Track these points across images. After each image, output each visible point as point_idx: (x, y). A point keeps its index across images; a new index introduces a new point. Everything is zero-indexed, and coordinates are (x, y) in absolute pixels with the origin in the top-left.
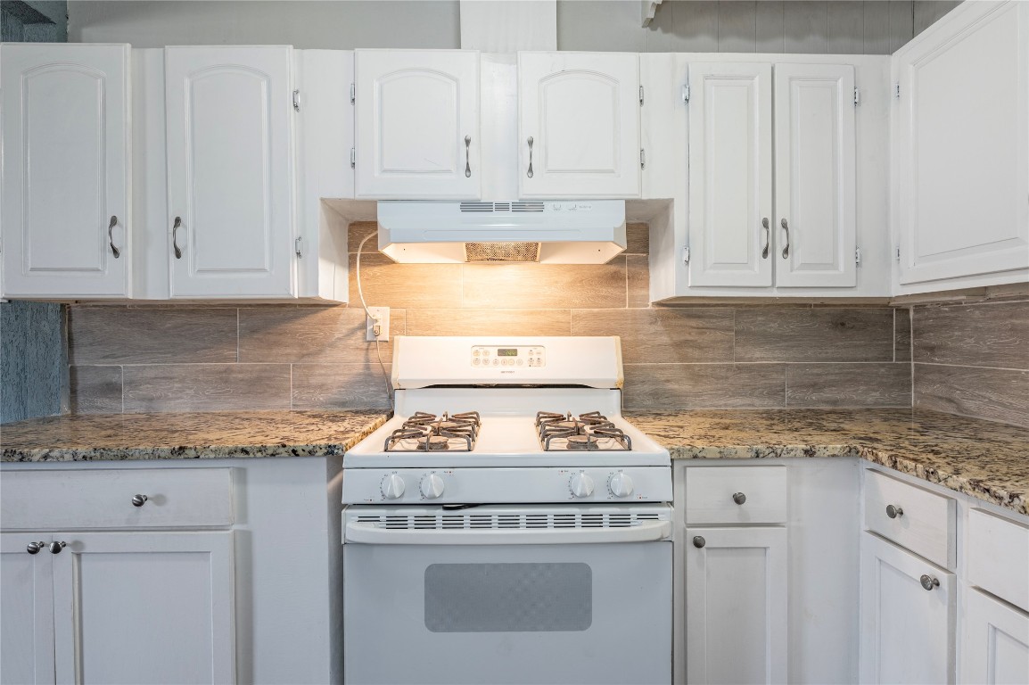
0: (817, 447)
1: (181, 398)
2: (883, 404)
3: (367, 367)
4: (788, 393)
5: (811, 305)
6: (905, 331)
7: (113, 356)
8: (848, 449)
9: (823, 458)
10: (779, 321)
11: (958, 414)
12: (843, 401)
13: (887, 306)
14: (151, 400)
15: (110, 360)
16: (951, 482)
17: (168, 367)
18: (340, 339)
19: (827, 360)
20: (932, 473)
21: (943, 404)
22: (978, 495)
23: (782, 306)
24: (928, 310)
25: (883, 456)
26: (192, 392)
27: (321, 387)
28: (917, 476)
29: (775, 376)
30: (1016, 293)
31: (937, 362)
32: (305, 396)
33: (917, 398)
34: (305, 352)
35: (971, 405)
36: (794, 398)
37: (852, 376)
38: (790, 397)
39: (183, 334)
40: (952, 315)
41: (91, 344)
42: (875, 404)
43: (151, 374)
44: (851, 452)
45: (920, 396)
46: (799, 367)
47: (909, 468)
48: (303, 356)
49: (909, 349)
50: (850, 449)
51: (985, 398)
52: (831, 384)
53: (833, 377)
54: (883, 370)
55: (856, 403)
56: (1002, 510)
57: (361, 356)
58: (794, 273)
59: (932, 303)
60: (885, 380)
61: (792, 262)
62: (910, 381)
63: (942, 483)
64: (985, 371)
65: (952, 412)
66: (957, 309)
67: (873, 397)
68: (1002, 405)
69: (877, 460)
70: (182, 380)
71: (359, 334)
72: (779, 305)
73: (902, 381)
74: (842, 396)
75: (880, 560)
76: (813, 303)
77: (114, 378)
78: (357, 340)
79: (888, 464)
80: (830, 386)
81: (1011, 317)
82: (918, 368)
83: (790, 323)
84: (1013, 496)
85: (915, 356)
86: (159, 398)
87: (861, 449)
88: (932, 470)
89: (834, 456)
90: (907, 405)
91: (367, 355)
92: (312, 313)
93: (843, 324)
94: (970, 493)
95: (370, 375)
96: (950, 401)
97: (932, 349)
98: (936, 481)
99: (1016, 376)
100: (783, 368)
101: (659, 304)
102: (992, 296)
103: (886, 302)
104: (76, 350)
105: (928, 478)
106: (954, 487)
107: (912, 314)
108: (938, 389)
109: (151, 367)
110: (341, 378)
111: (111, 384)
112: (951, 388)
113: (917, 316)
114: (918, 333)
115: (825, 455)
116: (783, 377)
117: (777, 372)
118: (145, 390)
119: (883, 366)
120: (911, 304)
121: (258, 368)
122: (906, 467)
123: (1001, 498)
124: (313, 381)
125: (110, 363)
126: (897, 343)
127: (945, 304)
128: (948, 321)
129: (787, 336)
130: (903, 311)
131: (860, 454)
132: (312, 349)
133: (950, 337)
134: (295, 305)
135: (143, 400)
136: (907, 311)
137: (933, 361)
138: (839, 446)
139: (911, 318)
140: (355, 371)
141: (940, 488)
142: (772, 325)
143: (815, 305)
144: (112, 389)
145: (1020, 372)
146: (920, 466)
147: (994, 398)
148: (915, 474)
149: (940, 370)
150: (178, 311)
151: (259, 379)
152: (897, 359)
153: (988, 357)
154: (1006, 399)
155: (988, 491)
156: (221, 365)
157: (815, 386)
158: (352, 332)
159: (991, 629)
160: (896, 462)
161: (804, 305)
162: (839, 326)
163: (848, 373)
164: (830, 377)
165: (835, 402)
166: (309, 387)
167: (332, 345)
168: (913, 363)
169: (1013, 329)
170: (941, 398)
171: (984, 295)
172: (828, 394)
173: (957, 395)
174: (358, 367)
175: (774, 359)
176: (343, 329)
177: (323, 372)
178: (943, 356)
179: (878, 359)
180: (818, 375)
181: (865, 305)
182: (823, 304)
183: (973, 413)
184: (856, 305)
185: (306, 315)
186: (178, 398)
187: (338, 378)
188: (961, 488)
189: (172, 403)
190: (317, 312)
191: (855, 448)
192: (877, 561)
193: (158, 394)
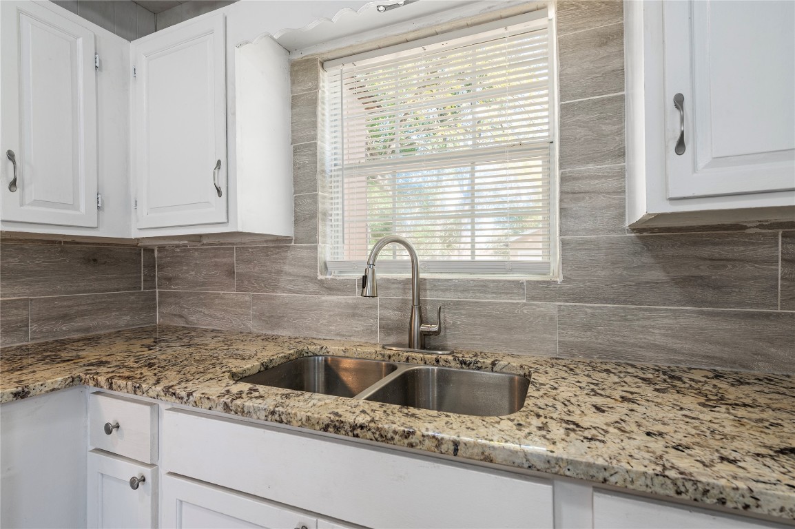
0: (31, 386)
2: (133, 325)
4: (33, 327)
5: (60, 242)
6: (151, 266)
8: (71, 379)
9: (40, 395)
10: (20, 256)
11: (187, 326)
12: (95, 328)
13: (136, 246)
16: (151, 393)
19: (79, 292)
20: (138, 387)
21: (176, 319)
22: (168, 399)
23: (26, 241)
24: (167, 250)
25: (102, 380)
28: (128, 392)
29: (15, 311)
30: (217, 241)
31: (174, 289)
33: (160, 317)
35: (193, 318)
36: (41, 332)
37: (105, 305)
38: (34, 332)
40: (182, 255)
42: (126, 325)
44: (74, 382)
45: (162, 315)
46: (46, 301)
47: (122, 386)
49: (154, 280)
50: (73, 379)
51: (201, 312)
52: (82, 314)
53: (86, 307)
54: (133, 298)
55: (109, 327)
56: (184, 406)
58: (25, 208)
59: (169, 245)
60: (134, 306)
61: (22, 197)
62: (155, 304)
63: (145, 395)
64: (202, 294)
65: (183, 325)
66: (184, 251)
67: (125, 320)
68: (211, 316)
69: (97, 384)
72: (21, 240)
73: (149, 304)
74: (95, 323)
75: (102, 474)
76: (63, 240)
79: (106, 386)
80: (82, 316)
81: (215, 257)
82: (161, 294)
83: (35, 258)
84: (189, 394)
85: (159, 285)
87: (83, 376)
88: (138, 385)
89: (54, 390)
90: (153, 323)
93: (95, 260)
94: (163, 398)
96: (181, 316)
97: (169, 279)
98: (141, 393)
99: (218, 296)
100: (25, 303)
102: (205, 242)
103: (135, 243)
105: (135, 393)
106: (153, 396)
107: (156, 253)
108: (174, 309)
112: (182, 307)
113: (159, 255)
114: (161, 267)
115: (43, 392)
116: (25, 312)
117: (16, 309)
119: (133, 294)
120: (155, 245)
122: (119, 387)
123: (182, 398)
126: (144, 275)
127: (178, 246)
128: (179, 259)
129: (31, 271)
130: (149, 251)
131: (83, 381)
133: (181, 270)
136: (153, 251)
137: (170, 288)
138: (60, 379)
139: (156, 256)
141: (145, 398)
142: (10, 260)
143: (65, 242)
145: (219, 294)
146: (130, 383)
147: (206, 313)
148: (126, 391)
149: (175, 295)
152: (144, 288)
153: (203, 284)
154: (212, 312)
155: (174, 394)
157: (65, 317)
159: (178, 502)
160: (112, 383)
161: (53, 242)
162: (92, 262)
163: (100, 303)
164: (82, 308)
165: (87, 330)
168: (157, 291)
169: (216, 265)
170: (175, 315)
171: (200, 241)
172: (79, 323)
173: (185, 312)
175: (14, 295)
178: (177, 284)
179: (129, 289)
180: (68, 306)
181: (117, 245)
182: (74, 242)
183: (195, 324)
184: (108, 244)
188: (158, 396)
191: (79, 377)
192: (100, 476)
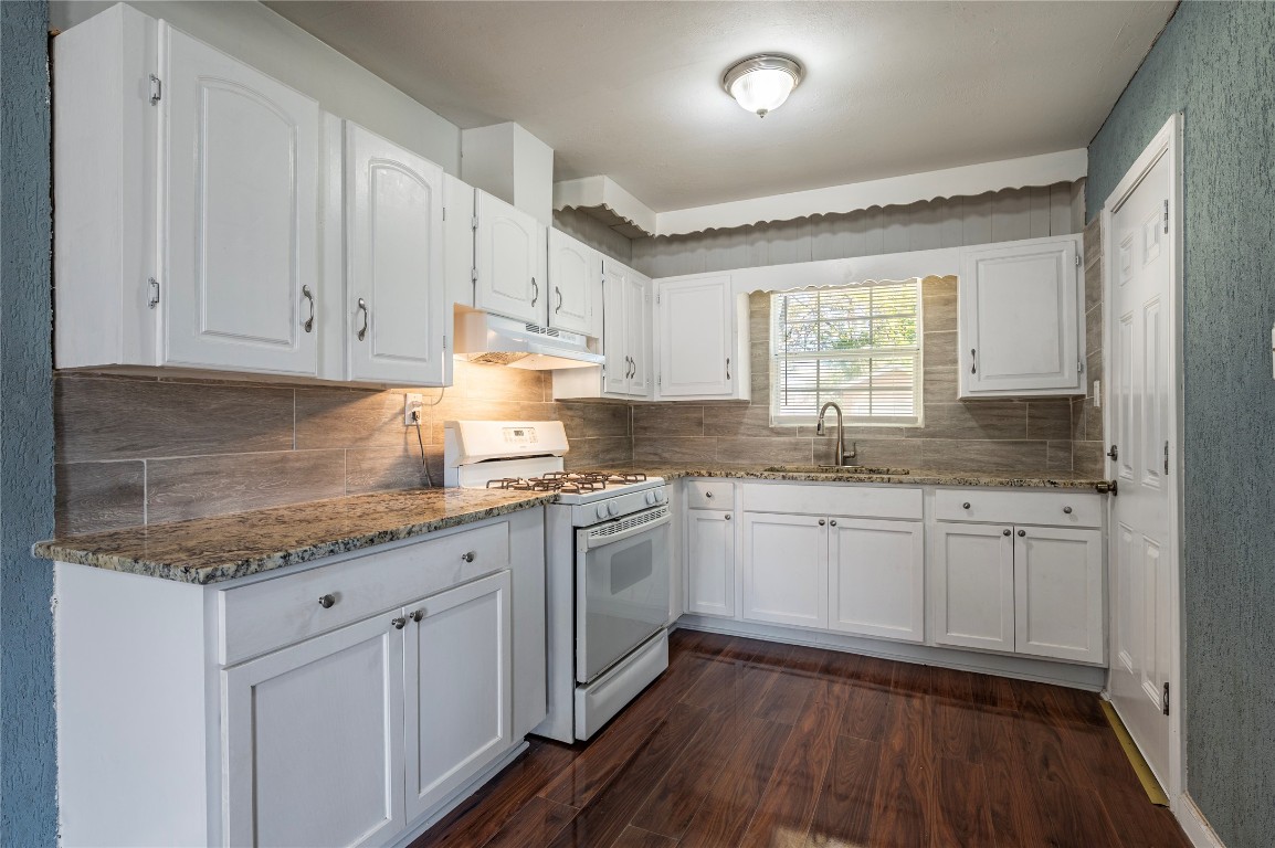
1: (230, 496)
3: (406, 450)
7: (134, 447)
14: (189, 502)
15: (128, 453)
17: (213, 458)
18: (386, 423)
20: (730, 473)
21: (651, 456)
24: (643, 409)
25: (704, 472)
26: (242, 487)
27: (371, 471)
31: (648, 435)
32: (358, 481)
33: (636, 455)
34: (358, 436)
35: (666, 455)
37: (618, 444)
38: (600, 458)
39: (232, 416)
40: (656, 411)
41: (96, 431)
43: (190, 469)
45: (637, 453)
47: (718, 474)
48: (357, 440)
49: (631, 429)
51: (674, 451)
54: (625, 441)
57: (402, 441)
60: (626, 446)
62: (632, 446)
64: (674, 438)
66: (659, 409)
67: (623, 456)
68: (682, 453)
70: (231, 474)
71: (400, 418)
77: (131, 478)
78: (398, 424)
79: (706, 475)
80: (611, 451)
81: (685, 413)
82: (636, 439)
85: (634, 433)
86: (199, 500)
91: (406, 438)
92: (363, 397)
93: (615, 415)
95: (408, 457)
96: (655, 454)
97: (645, 428)
99: (688, 440)
101: (557, 400)
104: (68, 441)
105: (727, 476)
107: (633, 410)
108: (648, 449)
109: (188, 460)
110: (386, 461)
111: (127, 486)
112: (656, 448)
113: (635, 412)
114: (636, 420)
118: (179, 492)
120: (632, 405)
121: (315, 455)
122: (716, 474)
123: (758, 476)
124: (366, 465)
125: (129, 457)
126: (629, 426)
128: (654, 414)
132: (364, 433)
133: (655, 422)
134: (348, 388)
135: (177, 504)
136: (630, 408)
137: (646, 435)
139: (632, 412)
140: (397, 454)
144: (128, 494)
145: (690, 437)
146: (723, 472)
147: (678, 451)
148: (721, 476)
149: (649, 439)
150: (227, 388)
151: (315, 468)
152: (629, 434)
153: (676, 432)
154: (684, 450)
155: (753, 474)
156: (277, 454)
158: (395, 417)
160: (711, 473)
163: (616, 443)
166: (361, 472)
167: (379, 429)
168: (633, 436)
169: (687, 418)
170: (650, 453)
172: (611, 455)
173: (659, 451)
174: (399, 451)
176: (387, 414)
177: (372, 456)
178: (651, 432)
185: (359, 398)
186: (223, 498)
187: (384, 461)
189: (218, 504)
190: (366, 396)
193: (199, 494)
